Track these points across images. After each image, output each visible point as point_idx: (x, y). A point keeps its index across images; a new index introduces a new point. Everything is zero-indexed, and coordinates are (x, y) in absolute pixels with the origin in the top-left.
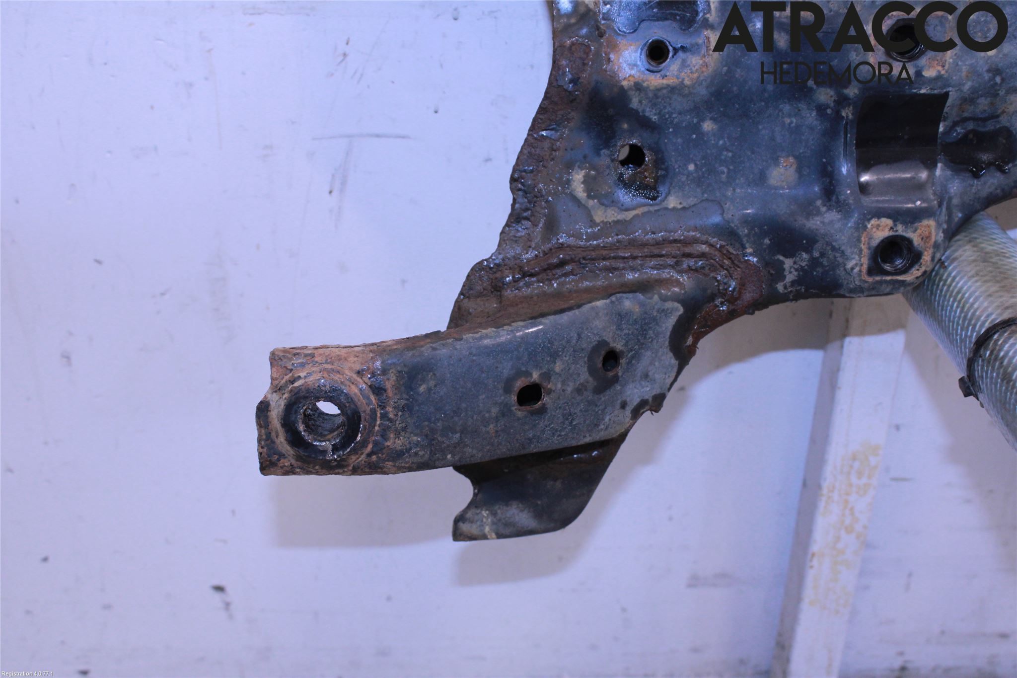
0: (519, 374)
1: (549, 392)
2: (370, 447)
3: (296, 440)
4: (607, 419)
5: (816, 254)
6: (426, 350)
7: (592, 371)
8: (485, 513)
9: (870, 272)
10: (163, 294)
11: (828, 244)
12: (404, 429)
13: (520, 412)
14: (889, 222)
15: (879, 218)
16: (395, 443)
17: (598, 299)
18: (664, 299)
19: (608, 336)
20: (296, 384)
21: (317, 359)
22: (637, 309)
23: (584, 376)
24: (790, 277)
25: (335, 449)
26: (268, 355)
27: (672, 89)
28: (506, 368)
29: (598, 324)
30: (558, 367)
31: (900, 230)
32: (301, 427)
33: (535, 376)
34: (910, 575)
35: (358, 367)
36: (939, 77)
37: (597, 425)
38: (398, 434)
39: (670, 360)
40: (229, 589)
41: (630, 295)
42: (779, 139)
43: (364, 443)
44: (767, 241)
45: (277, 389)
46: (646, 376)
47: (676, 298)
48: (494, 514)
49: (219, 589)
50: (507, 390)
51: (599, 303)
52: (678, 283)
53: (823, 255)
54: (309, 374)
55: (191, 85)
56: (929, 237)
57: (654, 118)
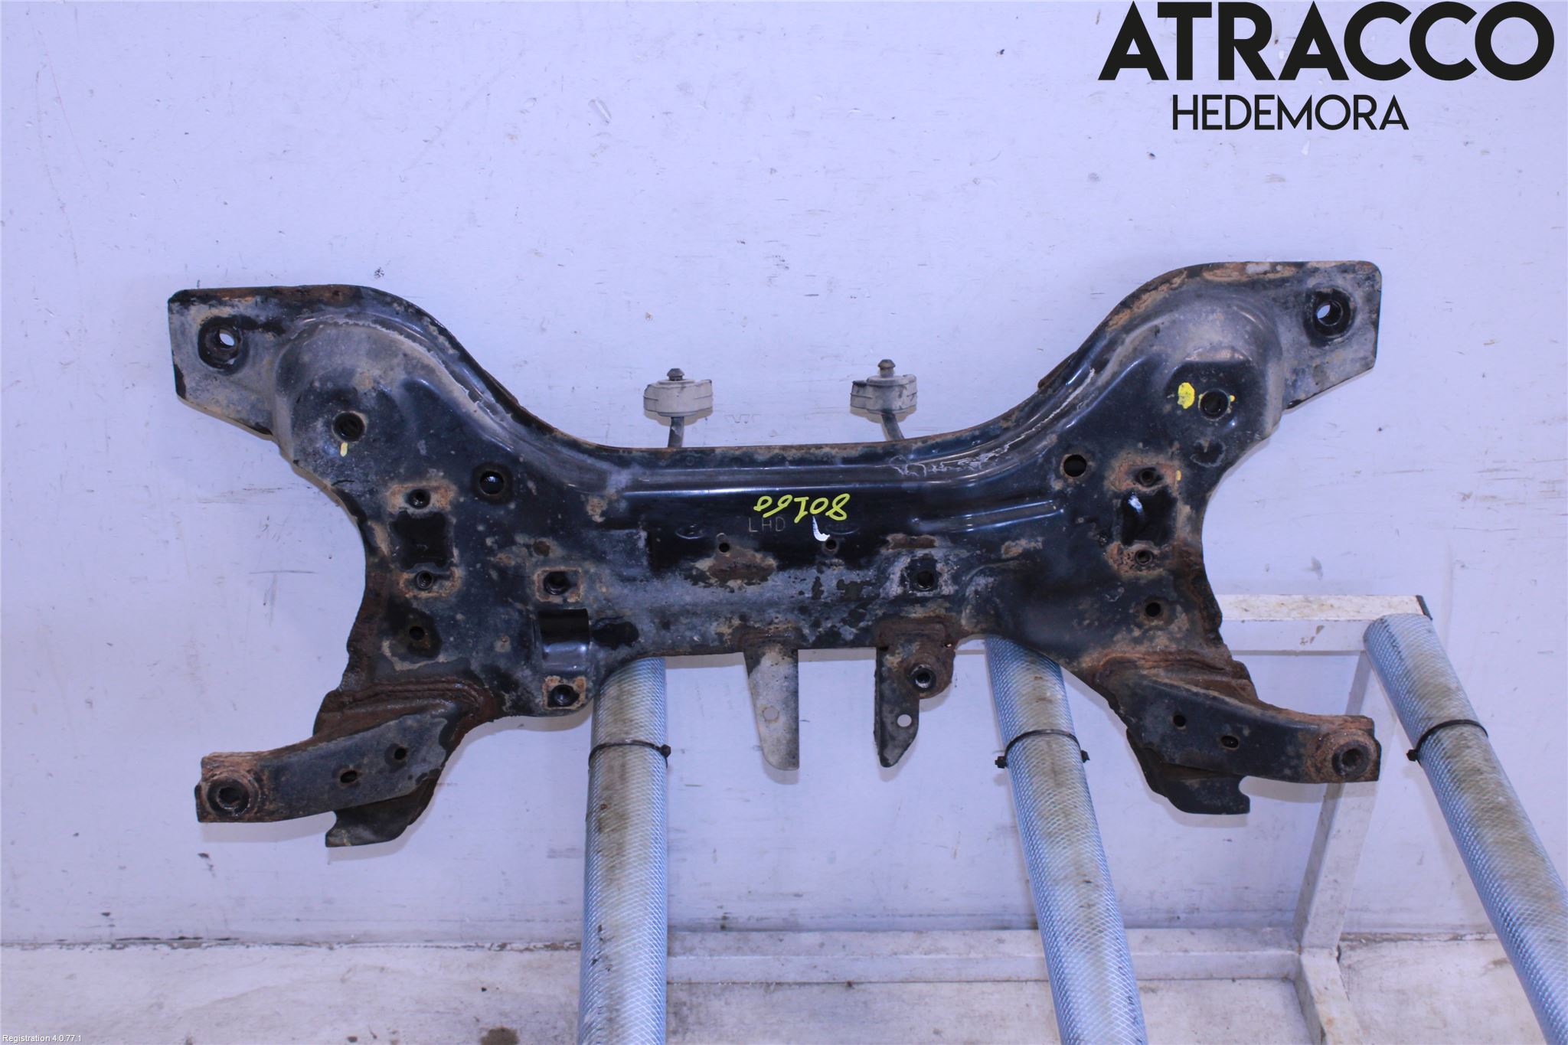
0: (341, 767)
1: (361, 774)
2: (256, 809)
3: (215, 806)
4: (400, 786)
5: (519, 694)
6: (285, 759)
7: (388, 761)
8: (343, 831)
9: (550, 705)
10: (155, 664)
11: (525, 689)
12: (274, 800)
13: (343, 787)
14: (558, 678)
15: (552, 675)
16: (269, 807)
17: (392, 720)
18: (433, 717)
19: (397, 742)
20: (215, 778)
21: (226, 764)
22: (415, 725)
23: (382, 764)
24: (508, 704)
25: (237, 811)
26: (200, 760)
27: (435, 599)
28: (333, 765)
29: (390, 735)
30: (366, 761)
31: (565, 682)
32: (218, 800)
33: (351, 767)
34: (715, 851)
35: (248, 769)
36: (577, 602)
37: (394, 790)
38: (271, 803)
39: (440, 750)
40: (211, 856)
41: (412, 717)
42: (499, 626)
43: (252, 808)
44: (496, 683)
45: (205, 779)
46: (424, 760)
47: (442, 716)
48: (349, 832)
49: (204, 856)
50: (334, 775)
51: (392, 723)
52: (444, 706)
53: (522, 694)
54: (221, 773)
55: (167, 542)
56: (582, 686)
57: (428, 612)
